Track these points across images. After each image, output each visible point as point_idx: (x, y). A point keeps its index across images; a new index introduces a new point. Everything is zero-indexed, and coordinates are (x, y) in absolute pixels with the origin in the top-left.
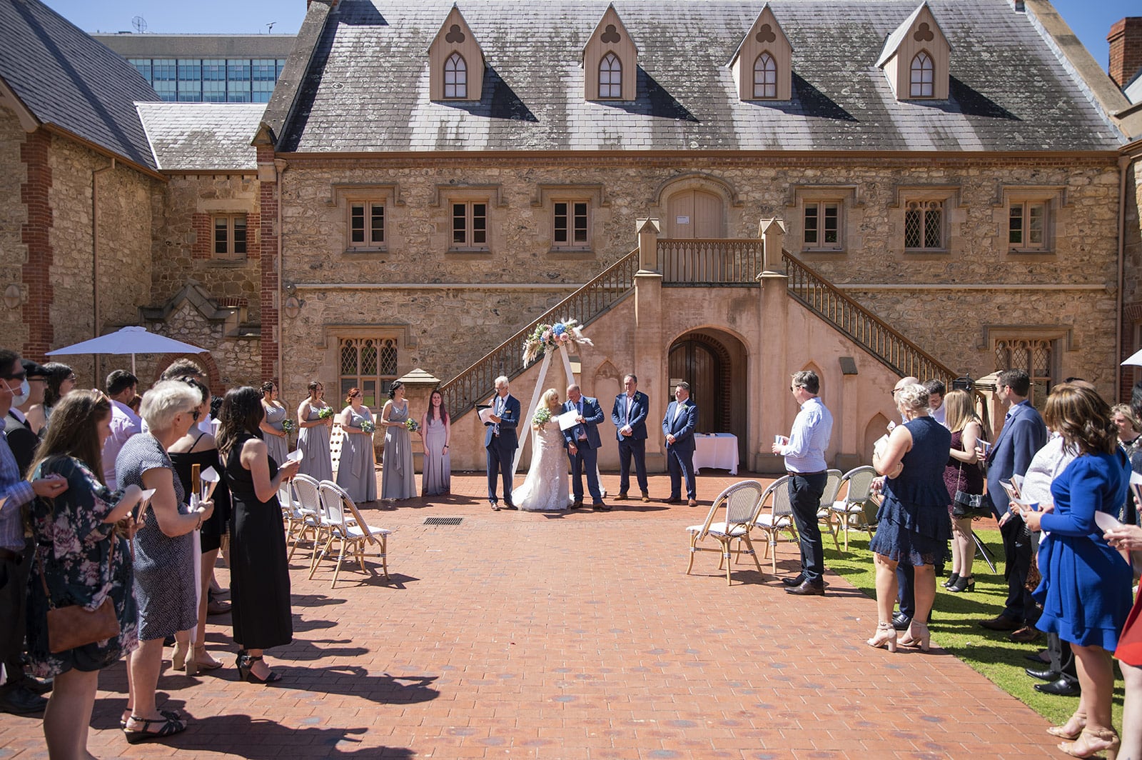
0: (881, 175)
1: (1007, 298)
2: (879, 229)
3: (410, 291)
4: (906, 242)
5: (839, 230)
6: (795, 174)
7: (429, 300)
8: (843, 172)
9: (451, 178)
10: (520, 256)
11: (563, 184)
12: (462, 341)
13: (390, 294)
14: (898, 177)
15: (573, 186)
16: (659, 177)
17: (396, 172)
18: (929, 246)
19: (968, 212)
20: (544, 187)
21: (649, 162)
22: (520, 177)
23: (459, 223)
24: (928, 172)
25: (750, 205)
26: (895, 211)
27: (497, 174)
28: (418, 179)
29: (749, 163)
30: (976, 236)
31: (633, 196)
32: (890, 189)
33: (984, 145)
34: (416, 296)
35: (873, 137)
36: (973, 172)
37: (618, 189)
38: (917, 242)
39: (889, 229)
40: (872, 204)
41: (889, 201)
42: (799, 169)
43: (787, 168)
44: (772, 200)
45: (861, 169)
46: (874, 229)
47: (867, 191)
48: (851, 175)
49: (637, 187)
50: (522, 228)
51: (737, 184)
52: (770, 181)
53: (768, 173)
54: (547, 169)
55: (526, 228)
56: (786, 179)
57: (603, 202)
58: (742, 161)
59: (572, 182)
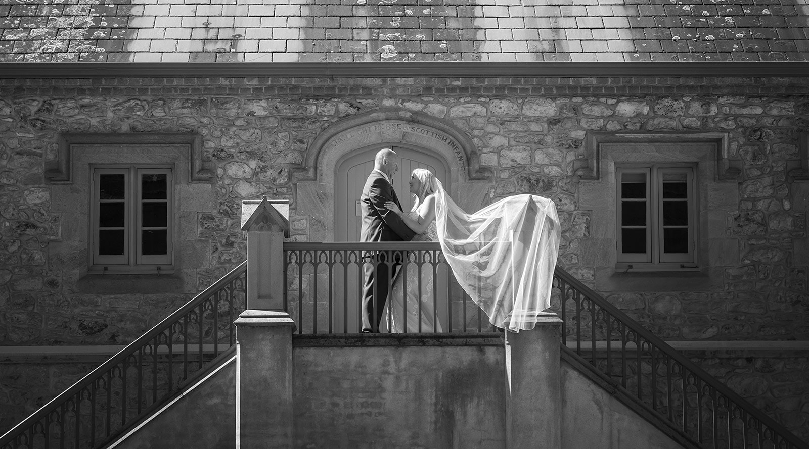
0: (775, 112)
2: (773, 224)
5: (691, 227)
6: (596, 110)
8: (696, 107)
10: (23, 286)
11: (113, 133)
15: (135, 137)
16: (315, 119)
20: (73, 139)
21: (294, 88)
22: (24, 118)
25: (504, 175)
26: (805, 186)
29: (501, 89)
31: (261, 158)
32: (794, 141)
35: (758, 35)
37: (230, 144)
39: (795, 224)
40: (757, 173)
41: (792, 165)
42: (603, 100)
43: (580, 100)
44: (551, 164)
45: (731, 100)
46: (763, 225)
47: (745, 145)
48: (712, 113)
49: (271, 140)
50: (28, 225)
51: (476, 132)
52: (546, 126)
53: (541, 108)
54: (81, 102)
55: (34, 226)
56: (579, 121)
57: (199, 171)
58: (486, 83)
59: (133, 128)
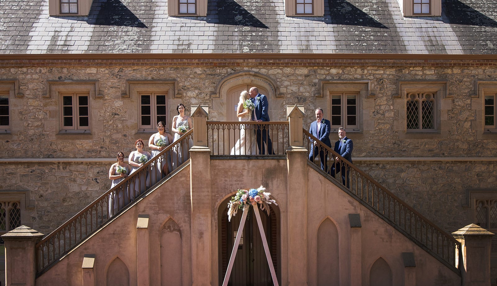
0: (388, 73)
1: (483, 168)
2: (387, 115)
3: (29, 164)
4: (408, 125)
5: (357, 116)
6: (323, 72)
7: (44, 171)
8: (359, 71)
9: (60, 75)
10: (115, 136)
11: (146, 80)
12: (70, 203)
13: (13, 167)
14: (400, 74)
15: (153, 81)
16: (219, 75)
17: (16, 70)
18: (426, 128)
19: (453, 101)
20: (131, 82)
21: (211, 63)
22: (113, 74)
23: (68, 111)
24: (423, 71)
25: (289, 96)
26: (399, 100)
27: (95, 72)
28: (34, 76)
29: (287, 63)
30: (460, 120)
31: (199, 89)
32: (395, 84)
33: (464, 50)
34: (34, 168)
35: (382, 43)
36: (456, 71)
37: (188, 84)
38: (417, 124)
39: (394, 114)
40: (381, 95)
41: (394, 92)
42: (325, 68)
43: (317, 68)
44: (306, 92)
45: (372, 68)
46: (383, 115)
47: (377, 85)
48: (365, 73)
49: (203, 83)
50: (115, 114)
51: (278, 80)
52: (304, 77)
53: (302, 71)
54: (133, 68)
55: (118, 115)
56: (316, 76)
57: (177, 94)
58: (282, 61)
59: (153, 78)
